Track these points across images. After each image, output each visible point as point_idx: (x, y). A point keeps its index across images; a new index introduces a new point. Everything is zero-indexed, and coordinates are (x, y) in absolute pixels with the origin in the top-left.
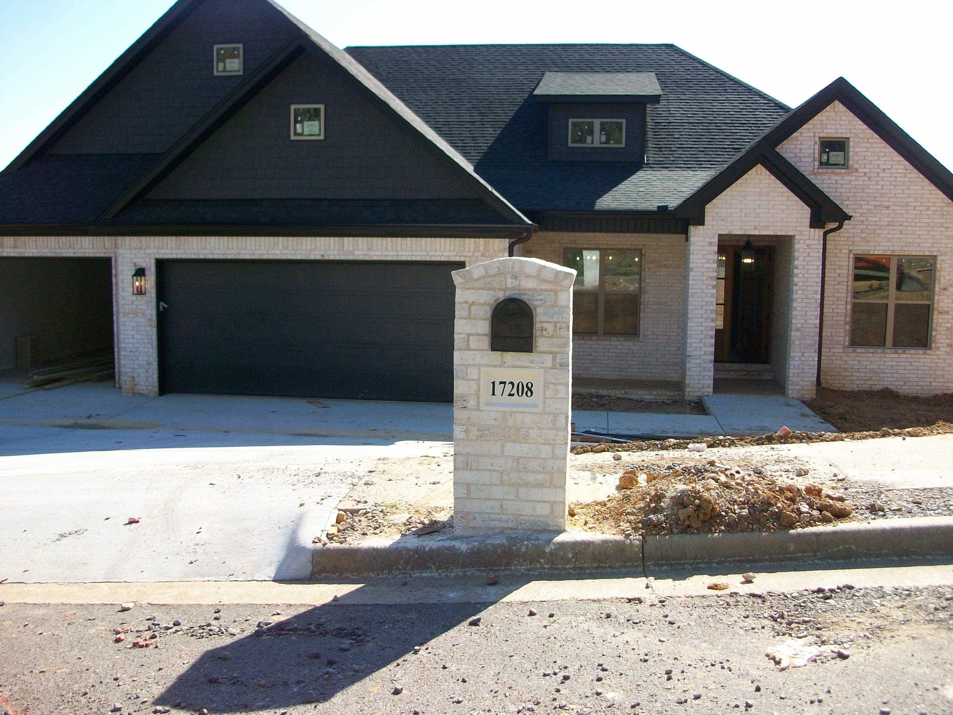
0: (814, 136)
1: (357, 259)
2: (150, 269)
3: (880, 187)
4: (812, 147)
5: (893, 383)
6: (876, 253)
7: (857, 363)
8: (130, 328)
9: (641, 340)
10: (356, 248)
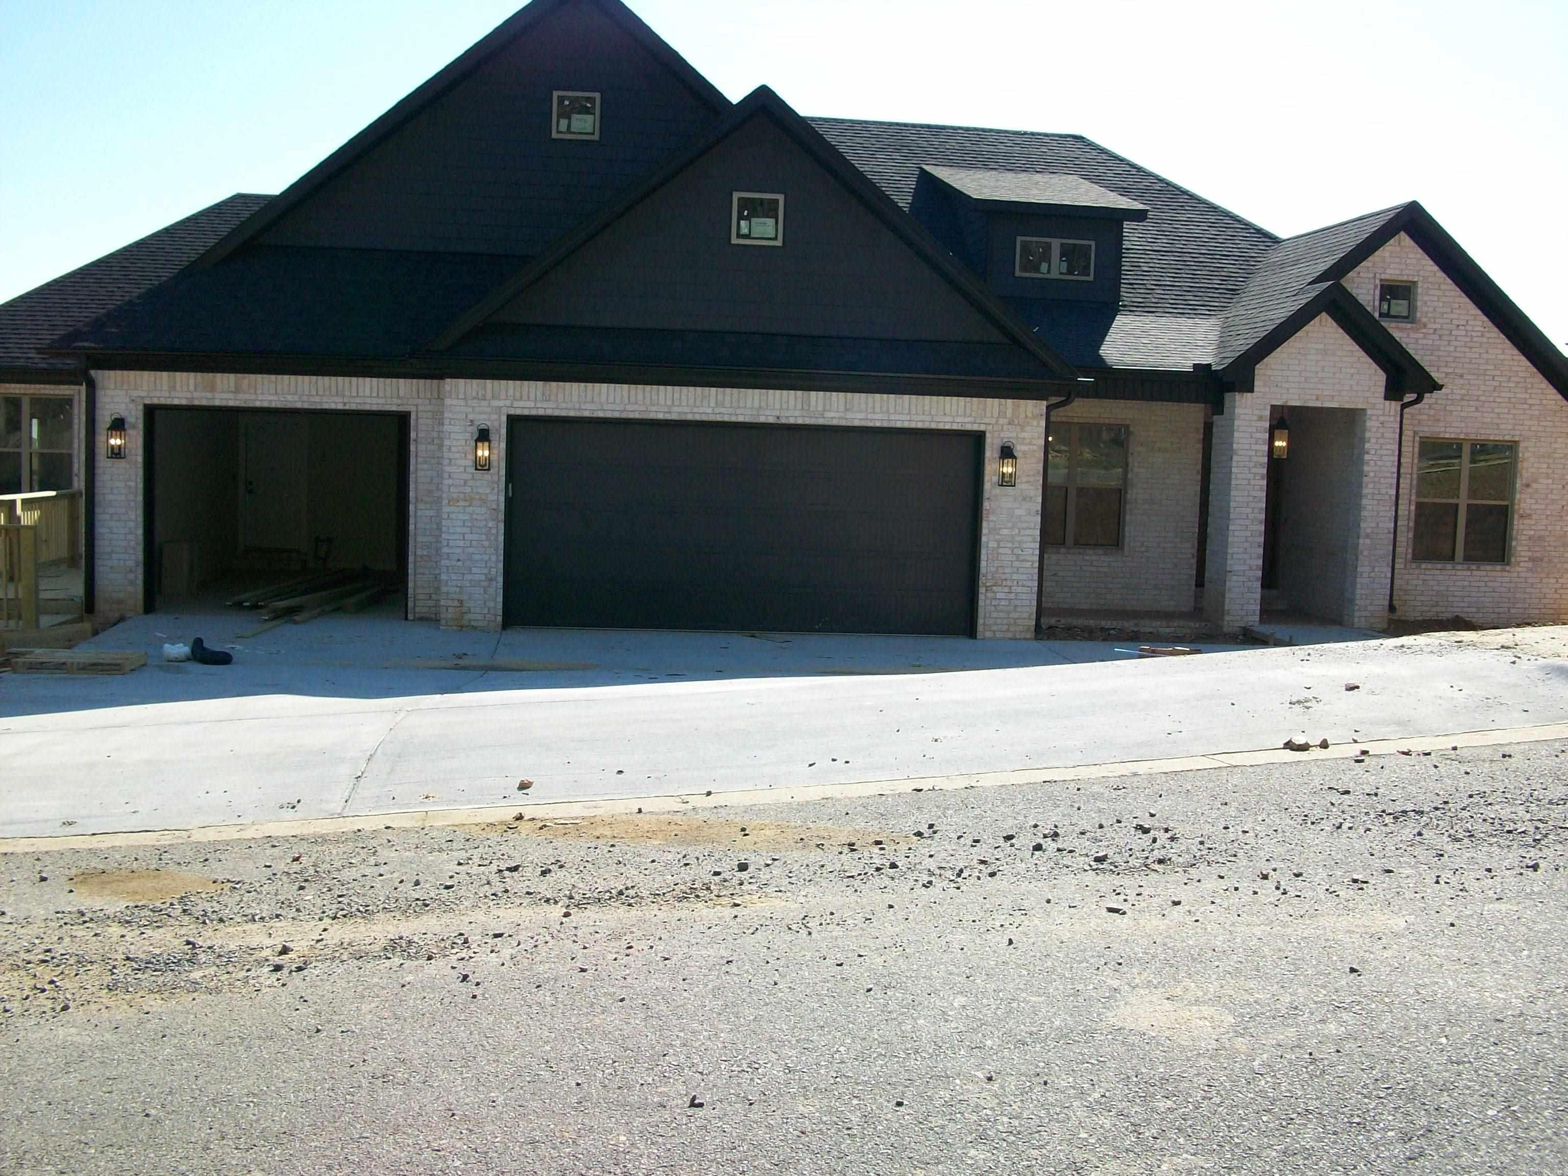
0: (1375, 277)
1: (830, 423)
2: (498, 431)
3: (1452, 349)
4: (1372, 292)
5: (1465, 610)
6: (1447, 436)
7: (1421, 582)
8: (460, 523)
9: (1126, 553)
10: (827, 408)
